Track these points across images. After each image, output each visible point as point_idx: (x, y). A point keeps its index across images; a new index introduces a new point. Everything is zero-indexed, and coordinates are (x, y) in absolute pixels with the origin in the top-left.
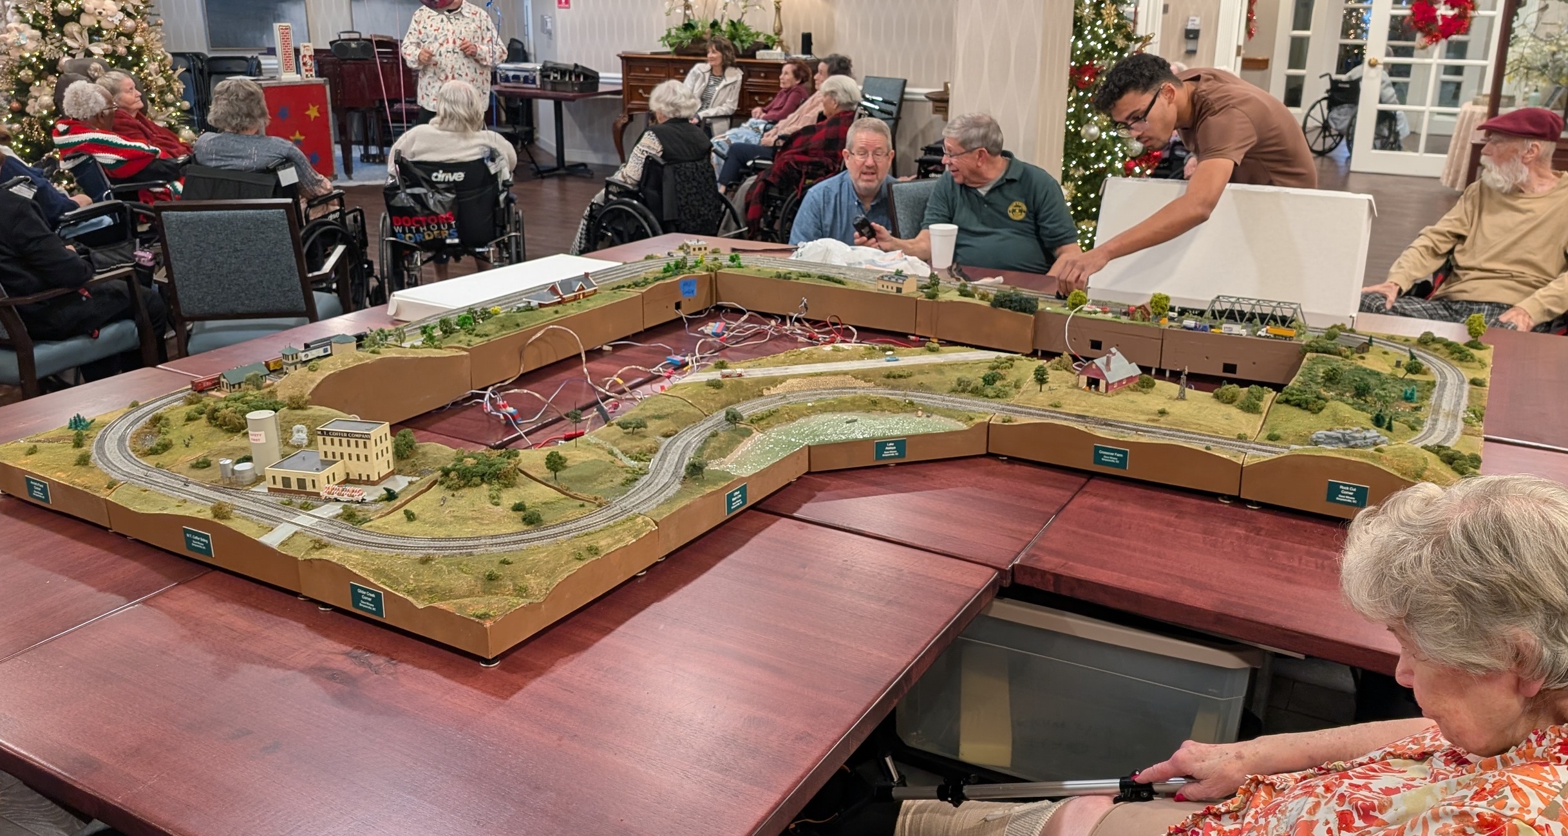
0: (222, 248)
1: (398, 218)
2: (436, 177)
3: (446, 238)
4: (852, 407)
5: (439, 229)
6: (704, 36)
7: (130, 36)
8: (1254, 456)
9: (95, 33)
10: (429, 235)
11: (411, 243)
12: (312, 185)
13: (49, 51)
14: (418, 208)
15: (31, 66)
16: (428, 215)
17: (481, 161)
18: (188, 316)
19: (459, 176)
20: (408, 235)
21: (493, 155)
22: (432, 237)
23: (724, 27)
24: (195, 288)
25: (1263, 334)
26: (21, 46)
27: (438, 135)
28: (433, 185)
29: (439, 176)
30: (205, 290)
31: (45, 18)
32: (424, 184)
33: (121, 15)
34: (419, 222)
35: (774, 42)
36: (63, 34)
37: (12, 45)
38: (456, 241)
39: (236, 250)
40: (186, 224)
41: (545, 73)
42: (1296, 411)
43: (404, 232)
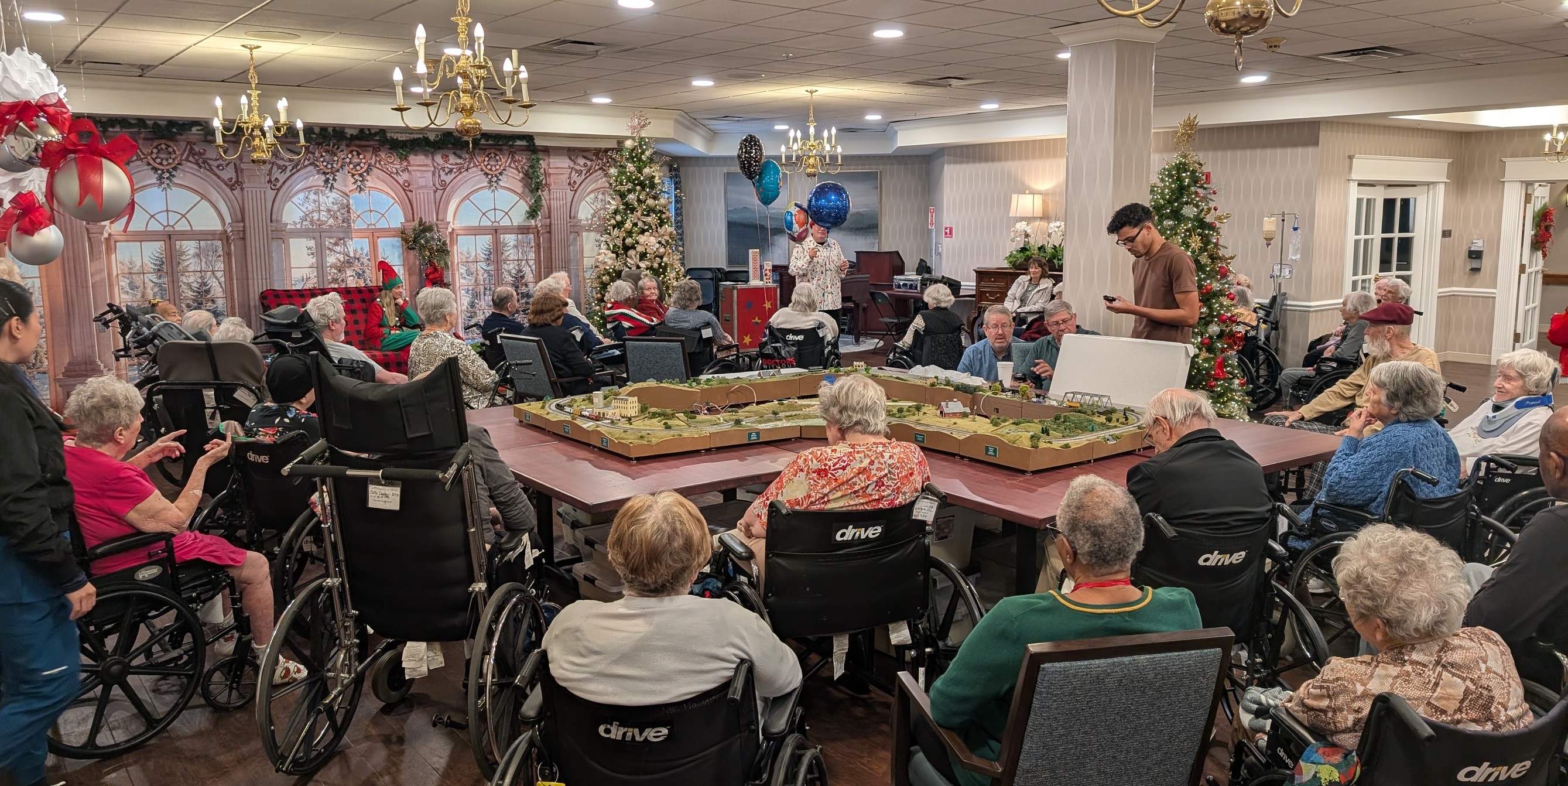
1: (765, 360)
2: (788, 337)
7: (661, 257)
9: (643, 256)
12: (722, 339)
13: (618, 265)
14: (776, 355)
15: (609, 274)
16: (780, 359)
17: (815, 329)
19: (801, 338)
21: (824, 326)
23: (1048, 250)
25: (1065, 405)
26: (605, 263)
27: (791, 314)
28: (785, 342)
29: (790, 337)
31: (619, 248)
32: (781, 341)
33: (658, 245)
34: (776, 363)
36: (627, 256)
37: (601, 262)
40: (636, 348)
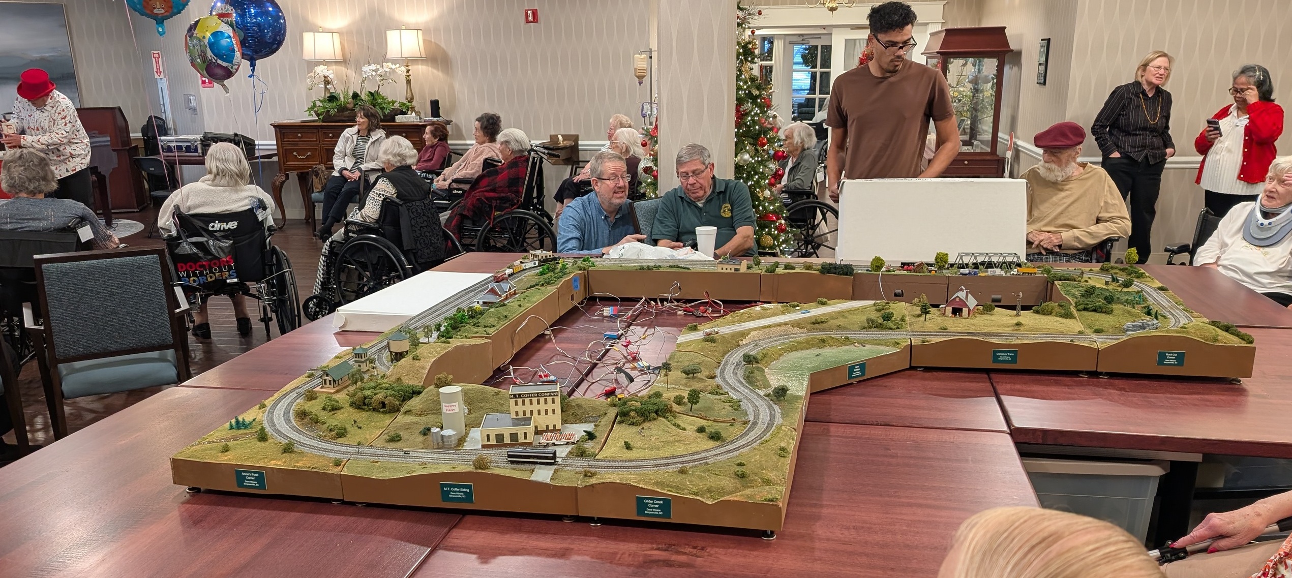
0: (99, 293)
1: (183, 265)
2: (213, 227)
3: (227, 279)
4: (808, 346)
5: (221, 271)
6: (348, 105)
8: (1102, 343)
10: (211, 277)
11: (195, 285)
12: (105, 240)
14: (201, 254)
16: (211, 260)
17: (251, 210)
18: (62, 358)
19: (233, 225)
20: (192, 279)
21: (262, 206)
22: (213, 279)
23: (363, 97)
24: (71, 332)
25: (1015, 273)
27: (212, 190)
28: (211, 234)
29: (216, 225)
30: (81, 333)
32: (204, 233)
34: (202, 266)
35: (408, 109)
38: (236, 280)
39: (112, 294)
41: (205, 143)
42: (1094, 314)
43: (188, 276)
